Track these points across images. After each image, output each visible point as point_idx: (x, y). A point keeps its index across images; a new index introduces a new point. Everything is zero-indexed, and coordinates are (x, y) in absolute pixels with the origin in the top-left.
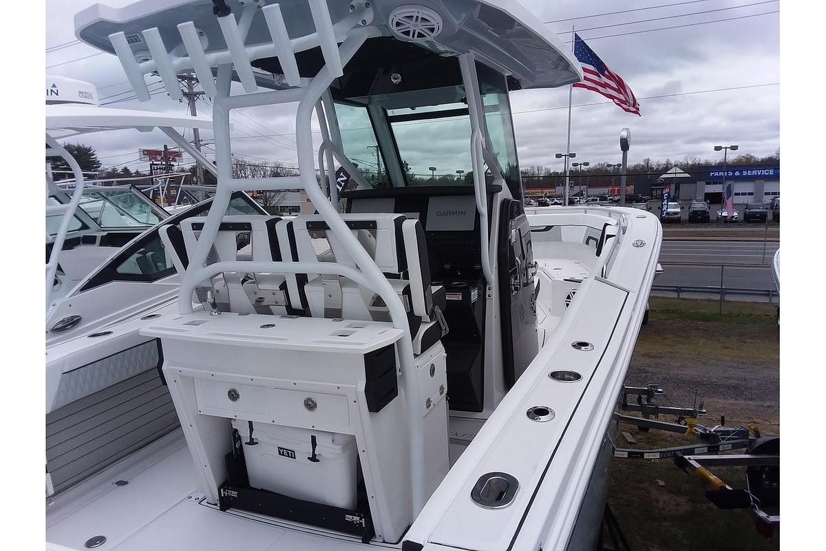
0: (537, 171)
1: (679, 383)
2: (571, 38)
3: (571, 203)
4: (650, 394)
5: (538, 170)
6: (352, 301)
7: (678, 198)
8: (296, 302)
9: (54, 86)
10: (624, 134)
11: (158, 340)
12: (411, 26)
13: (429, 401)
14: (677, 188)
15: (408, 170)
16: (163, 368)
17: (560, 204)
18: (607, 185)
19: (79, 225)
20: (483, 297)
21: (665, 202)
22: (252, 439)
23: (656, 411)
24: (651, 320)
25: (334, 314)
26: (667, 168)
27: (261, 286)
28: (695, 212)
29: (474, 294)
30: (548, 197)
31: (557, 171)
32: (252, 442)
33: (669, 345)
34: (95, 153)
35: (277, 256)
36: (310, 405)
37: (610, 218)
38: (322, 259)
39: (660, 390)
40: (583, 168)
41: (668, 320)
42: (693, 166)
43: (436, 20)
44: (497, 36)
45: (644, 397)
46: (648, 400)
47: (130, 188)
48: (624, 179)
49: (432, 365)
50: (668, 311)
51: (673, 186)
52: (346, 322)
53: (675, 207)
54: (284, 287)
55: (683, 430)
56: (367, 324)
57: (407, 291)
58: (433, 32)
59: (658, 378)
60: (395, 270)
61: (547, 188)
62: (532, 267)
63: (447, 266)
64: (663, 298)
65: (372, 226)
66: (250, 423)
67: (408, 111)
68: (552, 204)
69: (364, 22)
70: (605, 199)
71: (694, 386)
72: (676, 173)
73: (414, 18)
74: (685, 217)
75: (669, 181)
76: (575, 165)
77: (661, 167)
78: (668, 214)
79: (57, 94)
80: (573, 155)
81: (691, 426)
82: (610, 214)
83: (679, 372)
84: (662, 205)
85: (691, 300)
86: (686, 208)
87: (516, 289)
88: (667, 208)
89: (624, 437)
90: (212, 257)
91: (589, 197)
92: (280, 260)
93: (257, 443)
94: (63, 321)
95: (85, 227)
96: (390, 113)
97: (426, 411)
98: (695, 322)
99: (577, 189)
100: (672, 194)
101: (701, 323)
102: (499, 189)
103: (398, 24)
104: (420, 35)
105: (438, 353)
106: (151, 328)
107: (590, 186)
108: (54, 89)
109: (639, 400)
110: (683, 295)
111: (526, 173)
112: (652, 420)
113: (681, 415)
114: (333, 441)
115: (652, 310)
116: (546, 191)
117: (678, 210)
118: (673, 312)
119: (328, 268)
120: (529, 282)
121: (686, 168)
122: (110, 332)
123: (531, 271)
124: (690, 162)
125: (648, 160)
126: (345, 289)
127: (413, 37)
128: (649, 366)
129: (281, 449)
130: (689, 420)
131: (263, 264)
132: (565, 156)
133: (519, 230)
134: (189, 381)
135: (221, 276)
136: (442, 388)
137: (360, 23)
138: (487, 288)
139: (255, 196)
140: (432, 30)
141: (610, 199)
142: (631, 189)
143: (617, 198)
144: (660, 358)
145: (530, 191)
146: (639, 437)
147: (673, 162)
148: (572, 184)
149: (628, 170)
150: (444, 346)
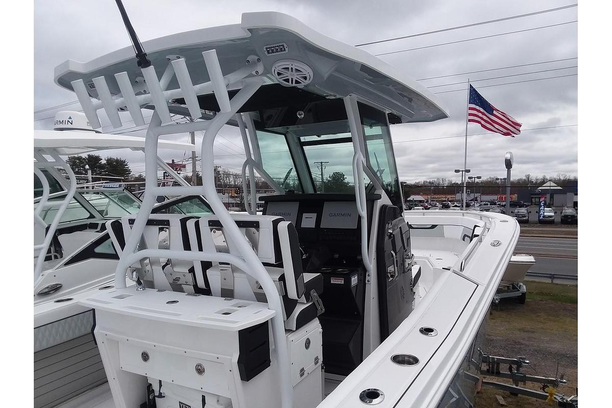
0: (441, 182)
1: (546, 354)
2: (467, 87)
3: (468, 206)
4: (519, 364)
5: (443, 181)
6: (241, 284)
7: (553, 204)
8: (201, 283)
9: (70, 118)
10: (508, 156)
11: (94, 310)
12: (289, 75)
13: (302, 370)
14: (552, 197)
15: (344, 179)
16: (95, 332)
17: (459, 207)
18: (496, 194)
19: (88, 215)
20: (363, 283)
21: (542, 208)
22: (160, 394)
23: (524, 379)
24: (528, 300)
25: (228, 294)
26: (544, 182)
27: (176, 269)
28: (566, 216)
29: (354, 280)
30: (450, 201)
31: (457, 182)
32: (161, 396)
33: (541, 322)
34: (128, 164)
35: (187, 247)
36: (200, 370)
37: (481, 221)
38: (220, 250)
39: (528, 361)
40: (477, 180)
41: (542, 301)
42: (564, 181)
43: (307, 71)
44: (373, 84)
45: (514, 366)
46: (518, 369)
47: (123, 190)
48: (508, 190)
49: (308, 339)
50: (541, 294)
51: (548, 196)
52: (234, 301)
53: (550, 211)
54: (192, 270)
55: (545, 397)
56: (249, 304)
57: (282, 278)
58: (306, 80)
59: (530, 350)
60: (273, 261)
61: (449, 194)
62: (409, 258)
63: (337, 256)
64: (539, 282)
65: (256, 225)
66: (160, 381)
67: (315, 138)
68: (453, 207)
69: (257, 72)
70: (495, 204)
71: (560, 358)
72: (550, 186)
73: (290, 69)
74: (558, 219)
75: (544, 192)
76: (470, 178)
77: (539, 182)
78: (544, 217)
79: (72, 124)
80: (468, 171)
81: (551, 395)
82: (481, 218)
83: (547, 345)
84: (540, 210)
85: (562, 285)
86: (559, 212)
87: (392, 276)
88: (544, 213)
89: (497, 400)
90: (142, 245)
91: (482, 202)
92: (190, 249)
93: (164, 397)
94: (48, 287)
95: (92, 216)
96: (303, 139)
97: (299, 379)
98: (564, 303)
99: (472, 196)
100: (548, 201)
101: (569, 304)
102: (379, 197)
103: (279, 74)
104: (297, 82)
105: (314, 329)
106: (88, 300)
107: (483, 194)
108: (70, 120)
109: (510, 369)
110: (556, 281)
111: (433, 183)
112: (520, 387)
113: (545, 384)
114: (218, 401)
115: (530, 292)
116: (449, 196)
117: (552, 214)
118: (547, 294)
119: (224, 257)
120: (406, 270)
121: (558, 182)
122: (71, 299)
123: (408, 261)
124: (562, 178)
125: (529, 175)
126: (236, 274)
127: (292, 83)
128: (524, 339)
129: (182, 403)
130: (550, 389)
131: (177, 252)
132: (462, 171)
133: (400, 228)
134: (115, 343)
135: (147, 261)
136: (317, 359)
137: (254, 73)
138: (367, 275)
139: (233, 196)
140: (305, 78)
141: (499, 204)
142: (515, 197)
143: (504, 203)
144: (533, 332)
145: (437, 197)
146: (510, 400)
147: (548, 177)
148: (468, 192)
149: (512, 183)
150: (320, 323)
